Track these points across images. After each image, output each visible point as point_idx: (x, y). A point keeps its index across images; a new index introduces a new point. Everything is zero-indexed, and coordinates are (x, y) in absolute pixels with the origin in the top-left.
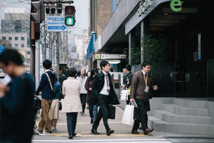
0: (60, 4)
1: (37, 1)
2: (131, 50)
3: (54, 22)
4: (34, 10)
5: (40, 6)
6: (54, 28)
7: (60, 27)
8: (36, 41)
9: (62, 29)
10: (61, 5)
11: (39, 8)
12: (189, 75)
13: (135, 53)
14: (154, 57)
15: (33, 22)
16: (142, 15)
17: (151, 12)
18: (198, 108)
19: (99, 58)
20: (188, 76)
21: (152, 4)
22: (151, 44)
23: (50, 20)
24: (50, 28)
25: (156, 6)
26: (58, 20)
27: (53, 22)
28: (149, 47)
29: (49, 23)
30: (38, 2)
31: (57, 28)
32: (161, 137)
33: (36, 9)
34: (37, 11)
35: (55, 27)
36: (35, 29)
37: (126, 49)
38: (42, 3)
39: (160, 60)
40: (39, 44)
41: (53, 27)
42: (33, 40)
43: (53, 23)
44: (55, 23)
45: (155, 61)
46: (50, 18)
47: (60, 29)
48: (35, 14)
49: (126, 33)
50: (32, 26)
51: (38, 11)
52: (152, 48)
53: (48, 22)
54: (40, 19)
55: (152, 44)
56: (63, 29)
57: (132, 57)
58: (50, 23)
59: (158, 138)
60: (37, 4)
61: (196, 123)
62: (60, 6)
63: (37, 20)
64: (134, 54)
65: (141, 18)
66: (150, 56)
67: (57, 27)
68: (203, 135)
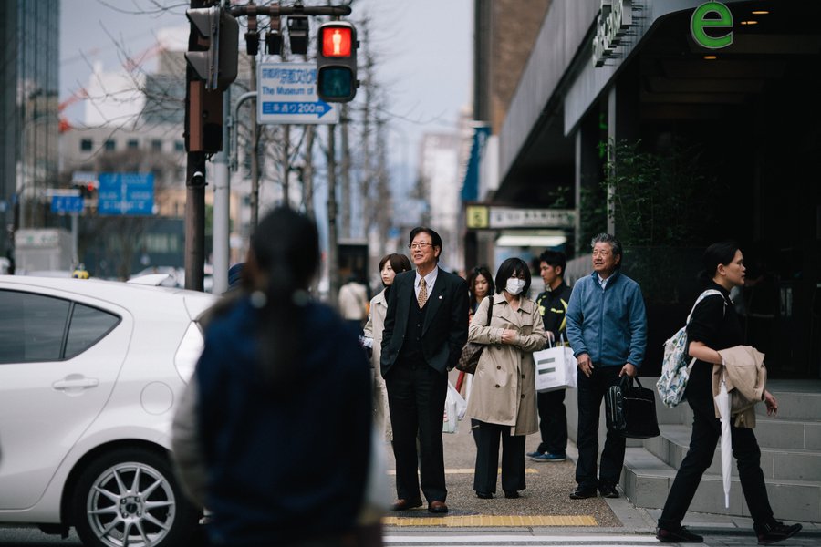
0: (299, 19)
1: (209, 6)
2: (582, 195)
3: (286, 86)
4: (200, 41)
5: (221, 25)
6: (285, 108)
7: (310, 103)
8: (209, 158)
9: (315, 113)
10: (304, 21)
11: (215, 34)
12: (789, 291)
13: (597, 207)
14: (647, 222)
15: (195, 86)
16: (608, 61)
17: (635, 49)
18: (802, 419)
19: (484, 224)
20: (787, 295)
21: (633, 18)
22: (639, 171)
23: (271, 77)
24: (269, 108)
25: (648, 28)
26: (302, 79)
27: (280, 85)
28: (631, 183)
29: (268, 89)
30: (212, 10)
31: (298, 108)
32: (647, 530)
33: (206, 38)
34: (209, 44)
35: (289, 104)
36: (204, 112)
37: (563, 189)
38: (226, 14)
39: (670, 235)
40: (229, 168)
41: (281, 104)
42: (196, 152)
43: (280, 91)
44: (291, 92)
45: (651, 240)
46: (271, 71)
47: (309, 113)
48: (201, 54)
49: (568, 128)
50: (192, 100)
51: (212, 45)
52: (642, 186)
53: (264, 88)
54: (219, 74)
55: (642, 173)
56: (321, 114)
57: (587, 221)
58: (271, 92)
59: (637, 533)
60: (207, 16)
61: (788, 478)
62: (301, 25)
63: (210, 78)
64: (593, 209)
65: (607, 73)
66: (635, 219)
67: (298, 104)
68: (812, 523)
